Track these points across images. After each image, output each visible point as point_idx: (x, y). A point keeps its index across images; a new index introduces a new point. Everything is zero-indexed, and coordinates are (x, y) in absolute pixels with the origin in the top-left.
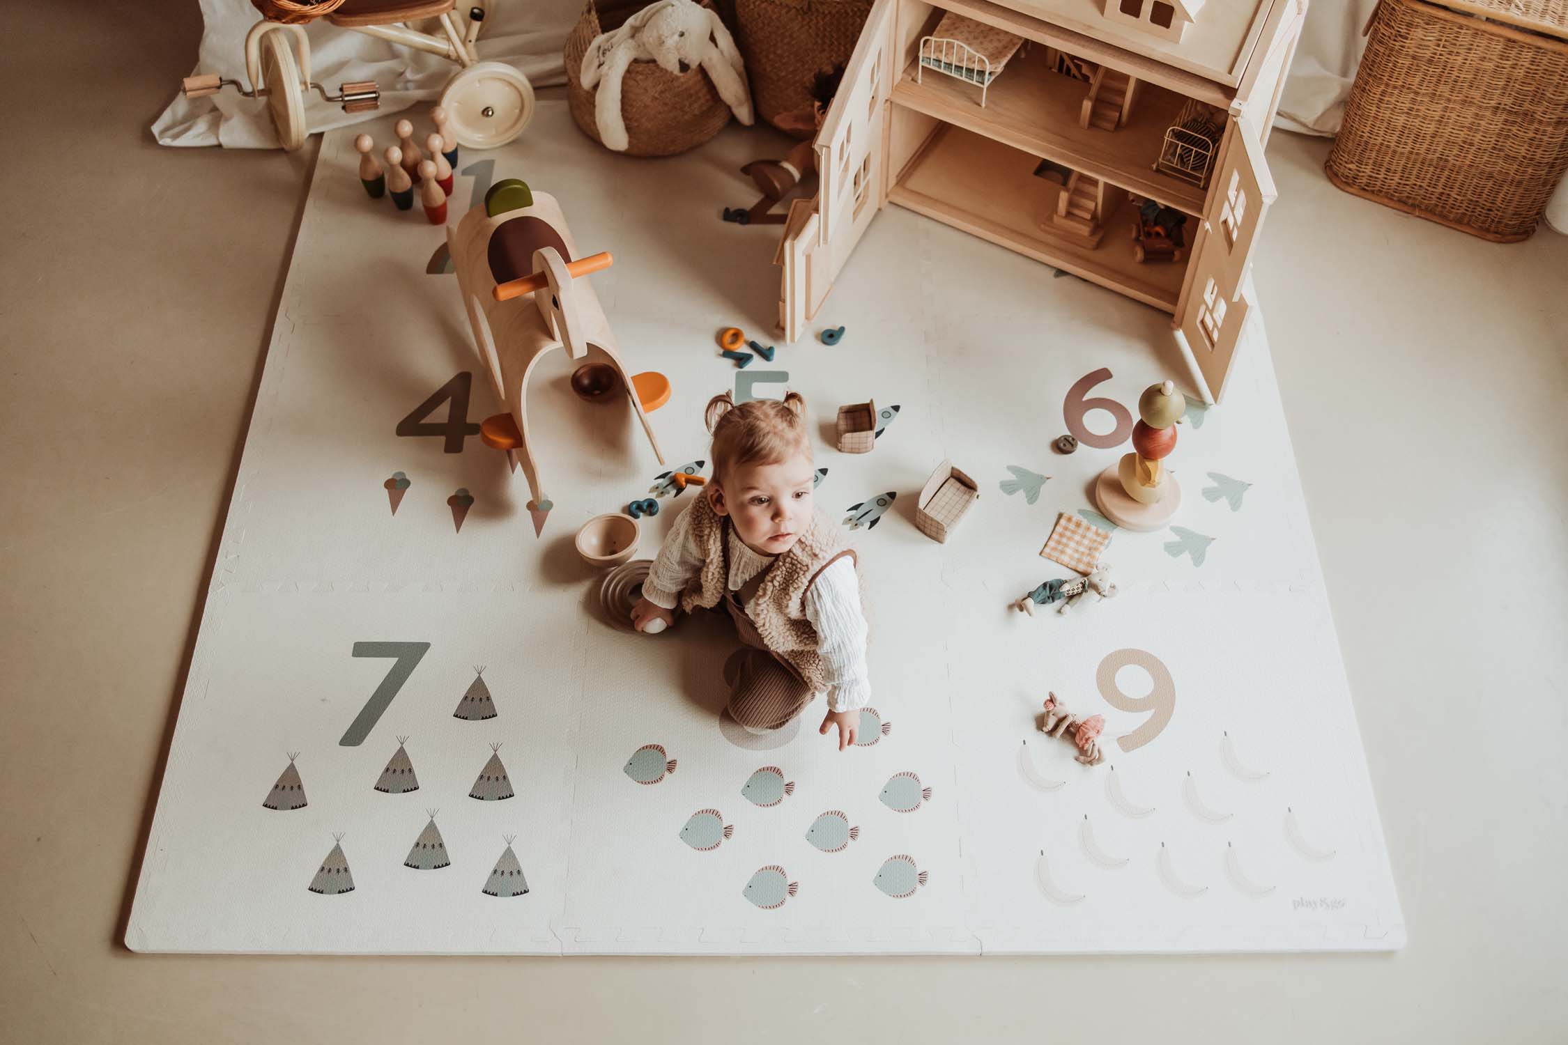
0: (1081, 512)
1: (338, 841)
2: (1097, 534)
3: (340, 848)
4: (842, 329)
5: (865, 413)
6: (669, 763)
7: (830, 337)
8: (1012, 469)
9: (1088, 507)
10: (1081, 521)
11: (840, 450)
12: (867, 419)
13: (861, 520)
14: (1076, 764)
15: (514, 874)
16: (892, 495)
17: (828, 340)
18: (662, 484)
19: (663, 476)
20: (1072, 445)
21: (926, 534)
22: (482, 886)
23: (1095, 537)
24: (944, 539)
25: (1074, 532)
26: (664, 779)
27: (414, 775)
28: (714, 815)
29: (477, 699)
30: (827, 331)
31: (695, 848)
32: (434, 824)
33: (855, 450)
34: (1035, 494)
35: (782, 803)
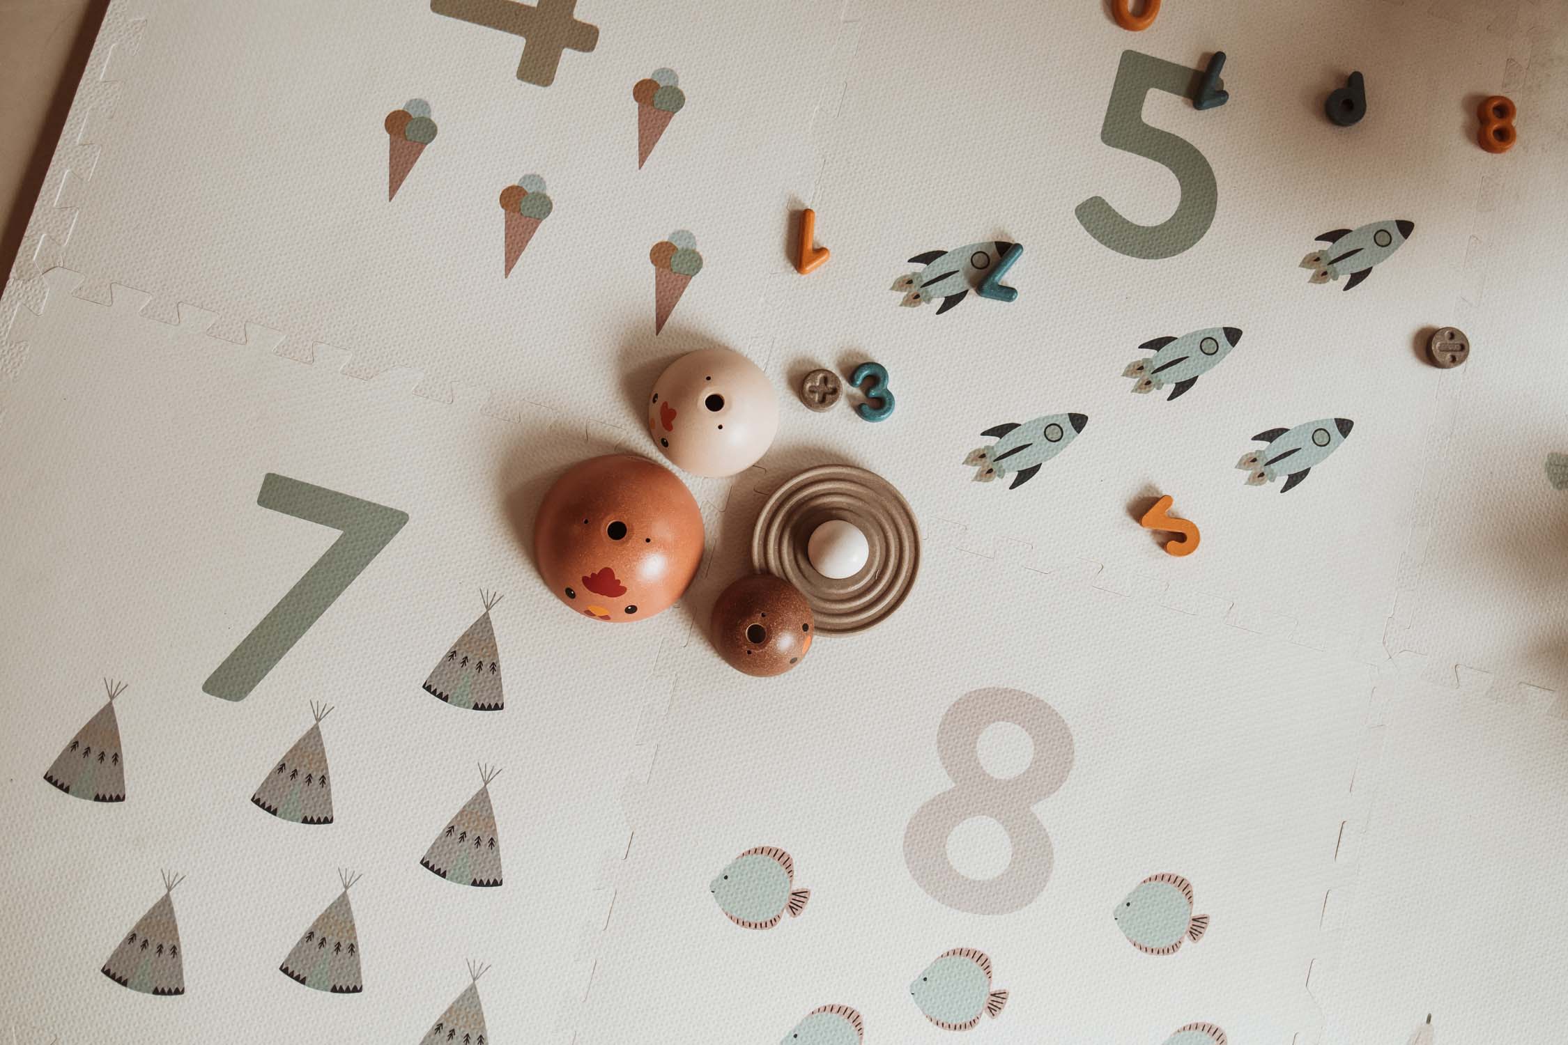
1: (169, 889)
3: (170, 904)
13: (1272, 466)
16: (1345, 426)
18: (919, 275)
26: (780, 924)
27: (329, 791)
29: (473, 663)
32: (348, 903)
35: (976, 1028)
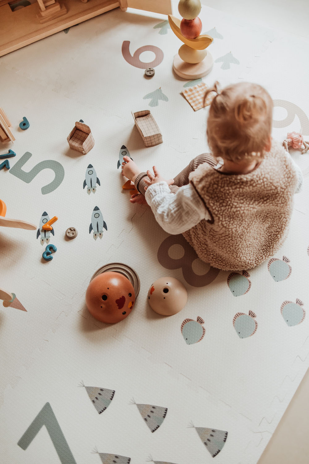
0: (185, 86)
2: (201, 86)
4: (25, 118)
5: (77, 132)
6: (198, 321)
7: (24, 125)
8: (146, 97)
9: (184, 83)
10: (190, 88)
11: (85, 154)
12: (82, 133)
14: (304, 155)
15: (213, 434)
16: (124, 147)
17: (25, 127)
18: (42, 238)
19: (38, 234)
20: (152, 71)
21: (154, 146)
22: (210, 455)
23: (201, 88)
24: (162, 141)
25: (193, 94)
26: (205, 328)
27: (121, 456)
28: (239, 315)
29: (98, 396)
30: (20, 124)
31: (252, 335)
33: (91, 148)
34: (164, 96)
